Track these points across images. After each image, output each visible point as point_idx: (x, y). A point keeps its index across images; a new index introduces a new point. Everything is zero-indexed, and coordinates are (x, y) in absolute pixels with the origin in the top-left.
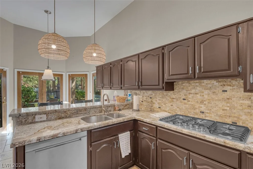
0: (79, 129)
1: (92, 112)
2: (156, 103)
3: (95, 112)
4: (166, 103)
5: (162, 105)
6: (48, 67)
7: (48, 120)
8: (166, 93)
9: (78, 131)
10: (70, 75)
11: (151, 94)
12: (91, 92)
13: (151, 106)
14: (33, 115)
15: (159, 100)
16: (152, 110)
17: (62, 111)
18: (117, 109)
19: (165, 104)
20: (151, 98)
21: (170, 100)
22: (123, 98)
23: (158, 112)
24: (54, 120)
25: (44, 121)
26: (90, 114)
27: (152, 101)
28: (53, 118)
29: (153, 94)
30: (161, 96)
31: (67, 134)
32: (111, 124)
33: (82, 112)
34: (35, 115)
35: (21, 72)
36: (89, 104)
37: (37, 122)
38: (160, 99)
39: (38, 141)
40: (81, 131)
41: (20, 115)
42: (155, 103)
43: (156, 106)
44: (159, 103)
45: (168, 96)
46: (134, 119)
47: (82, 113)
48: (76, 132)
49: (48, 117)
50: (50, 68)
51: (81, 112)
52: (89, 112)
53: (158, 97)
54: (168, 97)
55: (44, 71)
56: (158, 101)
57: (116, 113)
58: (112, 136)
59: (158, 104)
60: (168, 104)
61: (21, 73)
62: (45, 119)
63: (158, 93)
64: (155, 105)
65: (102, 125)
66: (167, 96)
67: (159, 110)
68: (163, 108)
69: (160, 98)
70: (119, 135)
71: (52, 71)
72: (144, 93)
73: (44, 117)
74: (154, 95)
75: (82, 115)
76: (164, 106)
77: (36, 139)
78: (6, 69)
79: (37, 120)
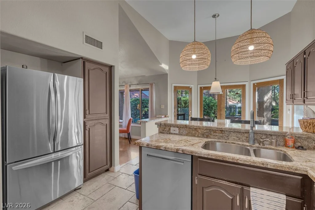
0: (180, 150)
1: (233, 137)
3: (238, 139)
6: (216, 79)
7: (180, 134)
9: (179, 152)
10: (256, 84)
12: (289, 110)
14: (169, 126)
17: (192, 127)
18: (291, 143)
24: (184, 135)
25: (177, 134)
26: (228, 139)
28: (184, 133)
32: (231, 161)
33: (217, 134)
34: (171, 127)
35: (203, 87)
37: (172, 134)
39: (147, 147)
40: (182, 153)
41: (161, 125)
47: (217, 136)
48: (177, 151)
49: (180, 131)
50: (217, 80)
51: (215, 134)
52: (227, 136)
55: (212, 84)
61: (202, 88)
62: (177, 132)
65: (211, 155)
73: (177, 130)
75: (216, 137)
77: (146, 144)
78: (191, 86)
79: (172, 131)
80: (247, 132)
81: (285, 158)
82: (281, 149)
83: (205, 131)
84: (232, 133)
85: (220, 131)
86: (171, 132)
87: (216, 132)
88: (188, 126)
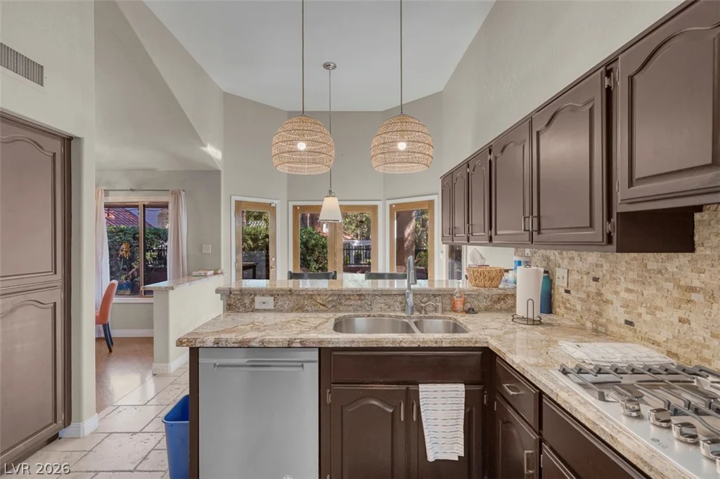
0: (297, 341)
1: (379, 305)
2: (617, 303)
3: (387, 307)
4: (656, 308)
5: (640, 315)
6: (330, 191)
7: (277, 310)
8: (658, 262)
9: (294, 345)
10: (394, 206)
11: (597, 265)
12: (442, 252)
13: (597, 313)
14: (251, 295)
15: (628, 290)
16: (600, 329)
17: (304, 293)
18: (459, 306)
19: (653, 310)
20: (596, 279)
21: (676, 294)
22: (486, 273)
23: (621, 339)
24: (288, 311)
25: (270, 310)
26: (372, 309)
27: (599, 294)
28: (286, 307)
29: (604, 265)
30: (633, 275)
31: (269, 346)
32: (391, 345)
33: (352, 302)
34: (255, 295)
35: (299, 206)
36: (382, 284)
37: (258, 310)
38: (631, 286)
39: (216, 346)
40: (300, 346)
41: (231, 293)
42: (612, 304)
43: (616, 313)
44: (626, 306)
45: (666, 276)
46: (485, 345)
47: (351, 305)
48: (289, 344)
49: (277, 303)
50: (333, 194)
51: (348, 302)
52: (370, 303)
53: (622, 278)
54: (667, 280)
56: (623, 294)
57: (450, 318)
58: (398, 383)
59: (623, 309)
60: (664, 314)
61: (298, 208)
62: (271, 306)
63: (624, 263)
64: (610, 310)
65: (358, 342)
66: (660, 276)
67: (626, 331)
68: (645, 329)
69: (634, 281)
70: (422, 387)
71: (339, 200)
72: (573, 259)
73: (270, 302)
74: (606, 266)
75: (351, 308)
76: (648, 318)
77: (213, 340)
78: (275, 202)
79: (257, 306)
80: (403, 294)
81: (456, 328)
82: (448, 316)
83: (330, 299)
84: (377, 297)
85: (358, 295)
86: (256, 308)
87: (350, 299)
88: (296, 291)
